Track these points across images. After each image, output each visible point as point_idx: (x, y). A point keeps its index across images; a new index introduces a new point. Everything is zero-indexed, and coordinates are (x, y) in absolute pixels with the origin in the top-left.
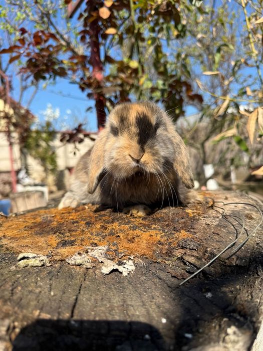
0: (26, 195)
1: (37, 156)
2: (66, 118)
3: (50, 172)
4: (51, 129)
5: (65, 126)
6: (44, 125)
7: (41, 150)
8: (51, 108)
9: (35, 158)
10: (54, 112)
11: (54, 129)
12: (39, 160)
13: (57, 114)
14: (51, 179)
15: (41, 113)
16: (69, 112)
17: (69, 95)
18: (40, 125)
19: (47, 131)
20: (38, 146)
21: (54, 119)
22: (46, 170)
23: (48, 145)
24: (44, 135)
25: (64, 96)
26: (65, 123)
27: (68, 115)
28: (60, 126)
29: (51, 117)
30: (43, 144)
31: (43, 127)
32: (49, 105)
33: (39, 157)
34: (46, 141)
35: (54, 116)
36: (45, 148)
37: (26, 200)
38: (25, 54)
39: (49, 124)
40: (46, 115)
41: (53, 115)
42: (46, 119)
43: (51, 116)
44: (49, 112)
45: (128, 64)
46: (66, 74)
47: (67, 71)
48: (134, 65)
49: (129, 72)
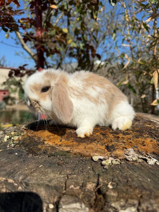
45: (61, 29)
46: (18, 29)
47: (19, 28)
48: (65, 30)
49: (61, 34)
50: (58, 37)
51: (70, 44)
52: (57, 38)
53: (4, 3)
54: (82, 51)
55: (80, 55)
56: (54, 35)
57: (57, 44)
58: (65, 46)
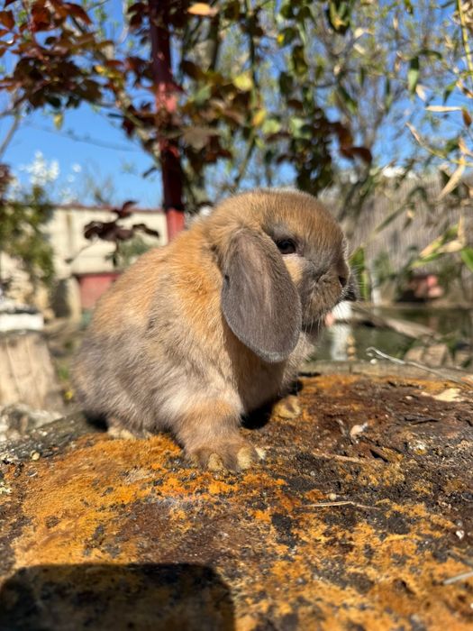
0: (7, 340)
1: (16, 251)
2: (72, 179)
3: (41, 283)
4: (43, 200)
5: (68, 195)
6: (30, 192)
7: (22, 240)
8: (42, 160)
9: (12, 256)
10: (48, 167)
11: (47, 200)
12: (18, 259)
13: (54, 171)
14: (42, 296)
15: (22, 169)
16: (77, 168)
17: (87, 139)
18: (21, 192)
19: (35, 203)
20: (17, 232)
21: (48, 182)
22: (32, 279)
23: (38, 232)
24: (29, 213)
25: (76, 139)
26: (69, 190)
27: (75, 174)
28: (60, 194)
29: (41, 177)
30: (28, 229)
31: (26, 197)
32: (39, 155)
33: (18, 254)
34: (33, 223)
35: (48, 176)
36: (31, 238)
37: (10, 351)
38: (16, 47)
39: (38, 191)
40: (31, 174)
41: (45, 172)
42: (33, 181)
43: (41, 175)
44: (38, 167)
45: (230, 80)
46: (100, 95)
47: (102, 90)
48: (244, 83)
49: (231, 97)
50: (221, 105)
51: (261, 125)
52: (218, 110)
53: (46, 21)
54: (307, 144)
55: (303, 156)
56: (207, 101)
57: (223, 130)
58: (247, 133)
